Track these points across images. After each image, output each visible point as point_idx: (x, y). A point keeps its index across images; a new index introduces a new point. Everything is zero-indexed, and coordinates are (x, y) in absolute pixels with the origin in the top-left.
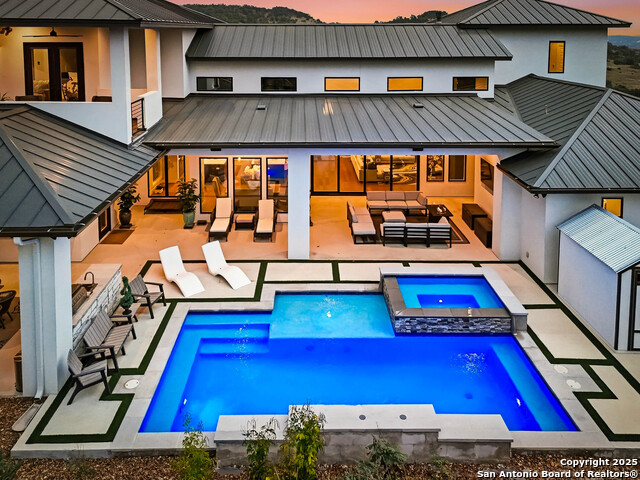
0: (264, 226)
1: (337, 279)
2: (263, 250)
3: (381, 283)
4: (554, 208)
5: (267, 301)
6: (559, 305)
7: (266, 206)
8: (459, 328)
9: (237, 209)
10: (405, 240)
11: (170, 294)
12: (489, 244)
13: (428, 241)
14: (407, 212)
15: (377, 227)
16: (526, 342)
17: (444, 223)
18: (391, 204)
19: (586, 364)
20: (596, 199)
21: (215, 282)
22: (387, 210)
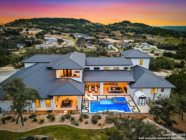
0: (96, 90)
1: (107, 98)
2: (96, 94)
3: (112, 98)
4: (134, 90)
5: (99, 100)
6: (133, 101)
7: (96, 88)
8: (121, 103)
9: (92, 88)
10: (116, 93)
11: (88, 100)
12: (126, 93)
13: (118, 93)
14: (116, 88)
15: (112, 91)
16: (128, 104)
17: (121, 90)
18: (114, 87)
19: (133, 106)
20: (139, 89)
21: (92, 98)
22: (113, 88)
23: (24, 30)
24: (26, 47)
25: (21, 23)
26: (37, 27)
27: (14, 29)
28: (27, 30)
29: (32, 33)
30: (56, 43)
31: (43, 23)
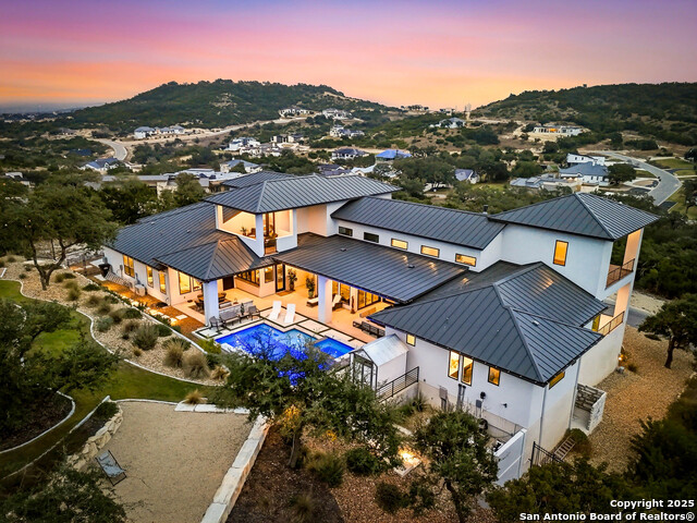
23: (519, 129)
24: (485, 182)
25: (521, 106)
26: (570, 119)
27: (487, 126)
28: (530, 128)
29: (539, 140)
30: (601, 178)
31: (605, 104)
